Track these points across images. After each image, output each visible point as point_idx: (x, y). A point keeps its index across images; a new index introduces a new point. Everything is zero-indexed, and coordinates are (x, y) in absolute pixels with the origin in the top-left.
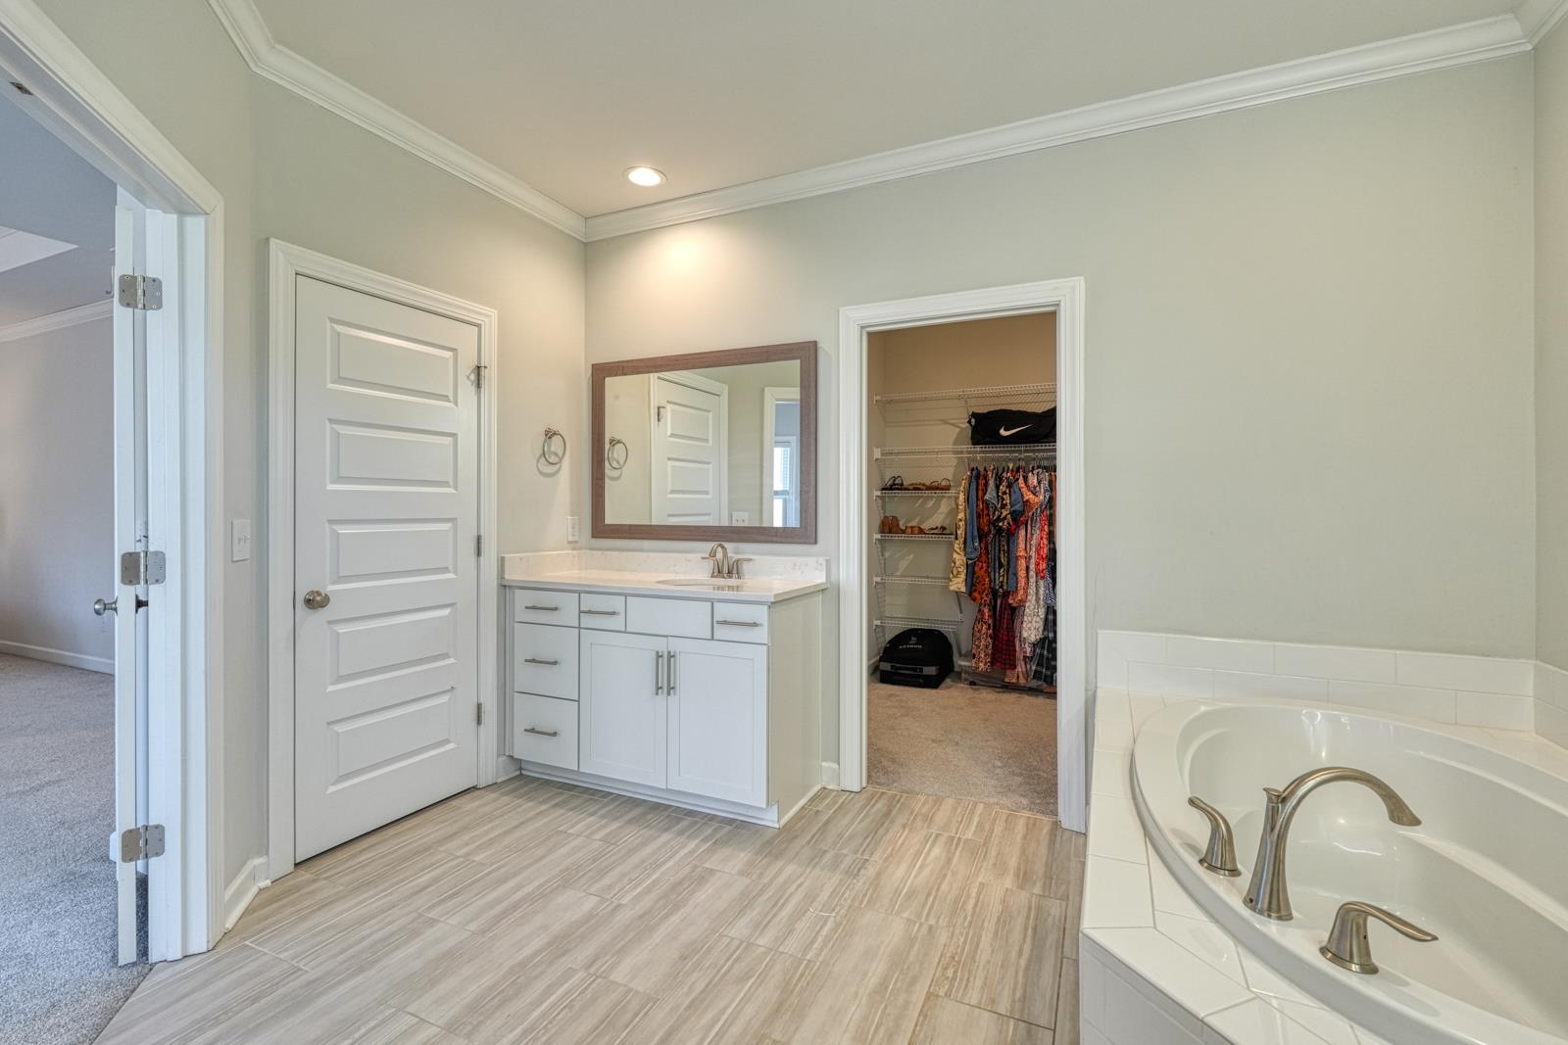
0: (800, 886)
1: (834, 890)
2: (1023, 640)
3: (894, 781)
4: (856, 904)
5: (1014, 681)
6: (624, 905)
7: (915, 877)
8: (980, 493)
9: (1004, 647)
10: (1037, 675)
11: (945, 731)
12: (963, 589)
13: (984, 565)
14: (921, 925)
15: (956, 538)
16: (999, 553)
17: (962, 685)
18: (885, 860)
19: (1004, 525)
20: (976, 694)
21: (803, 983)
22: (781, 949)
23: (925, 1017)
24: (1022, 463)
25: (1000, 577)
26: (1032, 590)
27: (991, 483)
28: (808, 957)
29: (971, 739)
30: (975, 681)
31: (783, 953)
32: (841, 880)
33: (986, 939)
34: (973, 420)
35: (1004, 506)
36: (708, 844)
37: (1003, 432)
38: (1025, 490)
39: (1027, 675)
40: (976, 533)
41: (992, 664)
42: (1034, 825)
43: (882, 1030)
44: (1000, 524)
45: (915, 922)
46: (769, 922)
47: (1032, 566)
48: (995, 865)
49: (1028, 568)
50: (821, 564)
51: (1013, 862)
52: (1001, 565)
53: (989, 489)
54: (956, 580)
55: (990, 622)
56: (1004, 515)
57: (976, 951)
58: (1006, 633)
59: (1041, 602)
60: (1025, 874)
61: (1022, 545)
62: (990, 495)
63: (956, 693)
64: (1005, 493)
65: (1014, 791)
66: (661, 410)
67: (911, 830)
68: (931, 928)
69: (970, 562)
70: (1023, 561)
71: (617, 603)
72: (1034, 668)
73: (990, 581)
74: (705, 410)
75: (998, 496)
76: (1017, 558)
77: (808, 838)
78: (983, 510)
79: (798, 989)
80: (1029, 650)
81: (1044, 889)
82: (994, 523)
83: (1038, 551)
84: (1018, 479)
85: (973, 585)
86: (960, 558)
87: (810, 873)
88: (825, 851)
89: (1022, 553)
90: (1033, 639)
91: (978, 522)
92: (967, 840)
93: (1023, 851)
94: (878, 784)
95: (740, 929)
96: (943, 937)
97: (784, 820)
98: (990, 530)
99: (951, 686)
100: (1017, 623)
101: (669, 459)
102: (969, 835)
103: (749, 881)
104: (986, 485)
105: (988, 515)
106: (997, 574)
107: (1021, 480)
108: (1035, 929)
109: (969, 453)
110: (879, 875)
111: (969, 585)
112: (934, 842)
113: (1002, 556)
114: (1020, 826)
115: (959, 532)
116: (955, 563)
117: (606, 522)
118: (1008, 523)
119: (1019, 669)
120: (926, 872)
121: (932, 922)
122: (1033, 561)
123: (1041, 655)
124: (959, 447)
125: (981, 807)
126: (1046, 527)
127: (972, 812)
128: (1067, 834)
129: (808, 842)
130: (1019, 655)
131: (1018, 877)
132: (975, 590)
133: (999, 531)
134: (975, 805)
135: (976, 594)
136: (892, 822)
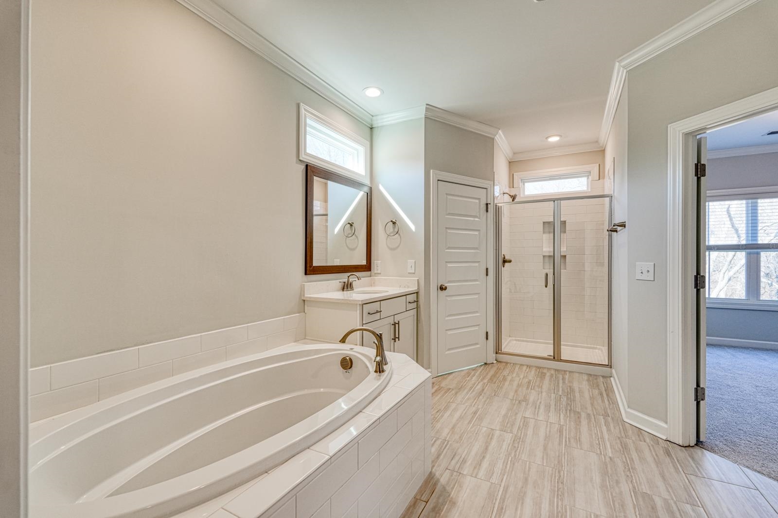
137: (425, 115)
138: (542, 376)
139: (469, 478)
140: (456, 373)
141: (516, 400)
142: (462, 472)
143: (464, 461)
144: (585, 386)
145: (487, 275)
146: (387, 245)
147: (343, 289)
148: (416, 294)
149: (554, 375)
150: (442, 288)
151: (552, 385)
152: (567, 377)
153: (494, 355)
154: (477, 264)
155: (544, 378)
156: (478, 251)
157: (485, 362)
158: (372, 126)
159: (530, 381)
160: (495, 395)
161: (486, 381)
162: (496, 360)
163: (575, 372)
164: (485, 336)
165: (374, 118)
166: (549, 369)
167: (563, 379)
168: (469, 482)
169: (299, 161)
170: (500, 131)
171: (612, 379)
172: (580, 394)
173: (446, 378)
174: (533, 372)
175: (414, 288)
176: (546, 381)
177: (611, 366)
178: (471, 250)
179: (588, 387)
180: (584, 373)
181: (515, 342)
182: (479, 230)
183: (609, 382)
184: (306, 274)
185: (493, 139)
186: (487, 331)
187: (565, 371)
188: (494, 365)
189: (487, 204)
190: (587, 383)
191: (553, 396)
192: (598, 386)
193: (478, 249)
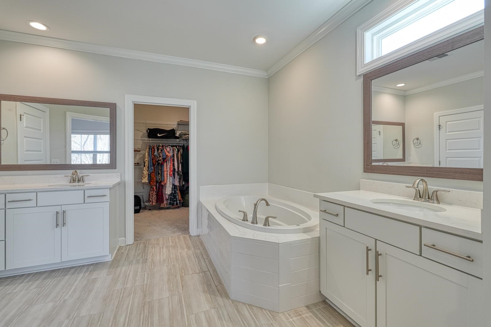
0: (130, 271)
1: (142, 268)
2: (166, 194)
3: (142, 238)
4: (150, 268)
5: (163, 206)
6: (67, 299)
7: (163, 256)
8: (153, 153)
9: (161, 197)
10: (170, 203)
11: (150, 223)
12: (147, 182)
13: (154, 174)
14: (170, 265)
15: (144, 166)
16: (158, 170)
17: (146, 211)
18: (152, 256)
19: (160, 162)
20: (152, 212)
21: (148, 288)
22: (136, 285)
23: (182, 280)
24: (164, 144)
25: (159, 177)
26: (168, 180)
27: (156, 150)
28: (145, 283)
29: (158, 223)
30: (151, 208)
31: (137, 285)
32: (142, 265)
33: (187, 262)
34: (148, 131)
35: (160, 157)
36: (88, 273)
37: (158, 135)
38: (166, 152)
39: (167, 204)
40: (152, 165)
41: (157, 202)
42: (185, 237)
43: (174, 287)
44: (159, 162)
45: (169, 266)
46: (127, 282)
47: (168, 173)
48: (181, 248)
49: (167, 174)
50: (118, 175)
51: (185, 246)
52: (159, 174)
53: (155, 152)
54: (144, 179)
55: (156, 190)
56: (160, 159)
57: (186, 265)
58: (161, 193)
59: (171, 183)
60: (188, 247)
61: (165, 168)
62: (156, 153)
63: (146, 213)
64: (160, 153)
65: (176, 232)
66: (22, 116)
67: (154, 248)
68: (173, 265)
69: (149, 173)
70: (166, 172)
71: (33, 196)
72: (169, 202)
73: (156, 178)
74: (40, 118)
75: (158, 154)
76: (164, 171)
77: (124, 260)
78: (154, 158)
79: (147, 290)
80: (167, 197)
81: (194, 249)
82: (157, 162)
83: (170, 168)
84: (164, 149)
85: (150, 180)
86: (146, 172)
87: (131, 267)
88: (132, 261)
89: (166, 170)
90: (169, 193)
91: (152, 161)
92: (171, 245)
93: (185, 243)
94: (137, 241)
95: (119, 286)
96: (177, 266)
97: (113, 258)
98: (156, 164)
99: (143, 212)
100: (164, 190)
101: (25, 137)
102: (171, 244)
103: (112, 276)
104: (154, 150)
105: (155, 159)
106: (158, 176)
107: (165, 149)
108: (196, 256)
109: (147, 140)
110: (152, 260)
111: (149, 180)
112: (163, 249)
113: (159, 171)
114: (182, 239)
115: (146, 164)
116: (144, 174)
117: (2, 164)
118: (162, 161)
119: (165, 203)
120: (165, 255)
121: (173, 264)
122: (168, 172)
123: (171, 198)
124: (143, 139)
125: (170, 238)
126: (172, 163)
127: (169, 239)
128: (193, 237)
129: (125, 261)
130: (165, 199)
131: (187, 248)
132: (151, 182)
133: (159, 164)
134: (168, 238)
135: (151, 183)
136: (148, 248)
139: (208, 309)
142: (214, 309)
143: (220, 318)
168: (206, 306)
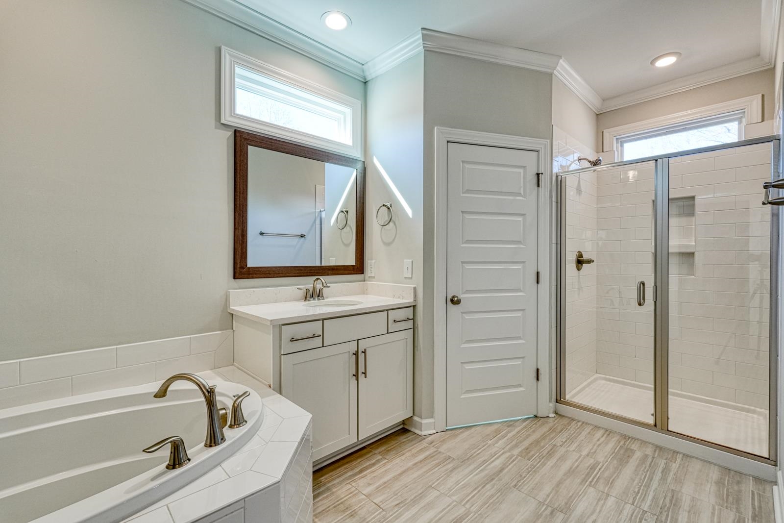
137: (424, 47)
138: (623, 456)
140: (478, 428)
141: (548, 506)
144: (708, 496)
145: (538, 282)
146: (382, 240)
147: (306, 299)
148: (412, 308)
149: (650, 459)
150: (455, 301)
151: (636, 482)
152: (674, 466)
153: (552, 405)
154: (519, 266)
155: (627, 462)
156: (522, 246)
157: (535, 414)
158: (365, 79)
159: (598, 463)
160: (515, 486)
161: (516, 452)
162: (556, 413)
163: (697, 458)
164: (535, 375)
165: (364, 66)
166: (644, 443)
167: (666, 471)
169: (222, 126)
170: (561, 61)
171: (775, 488)
172: (689, 517)
173: (456, 436)
174: (611, 445)
175: (409, 300)
176: (629, 470)
177: (776, 461)
178: (511, 244)
179: (713, 500)
180: (715, 465)
181: (604, 382)
182: (523, 215)
183: (768, 494)
184: (235, 278)
185: (551, 75)
186: (539, 367)
187: (676, 452)
188: (550, 420)
189: (538, 174)
190: (714, 488)
191: (628, 509)
192: (738, 501)
193: (522, 244)
